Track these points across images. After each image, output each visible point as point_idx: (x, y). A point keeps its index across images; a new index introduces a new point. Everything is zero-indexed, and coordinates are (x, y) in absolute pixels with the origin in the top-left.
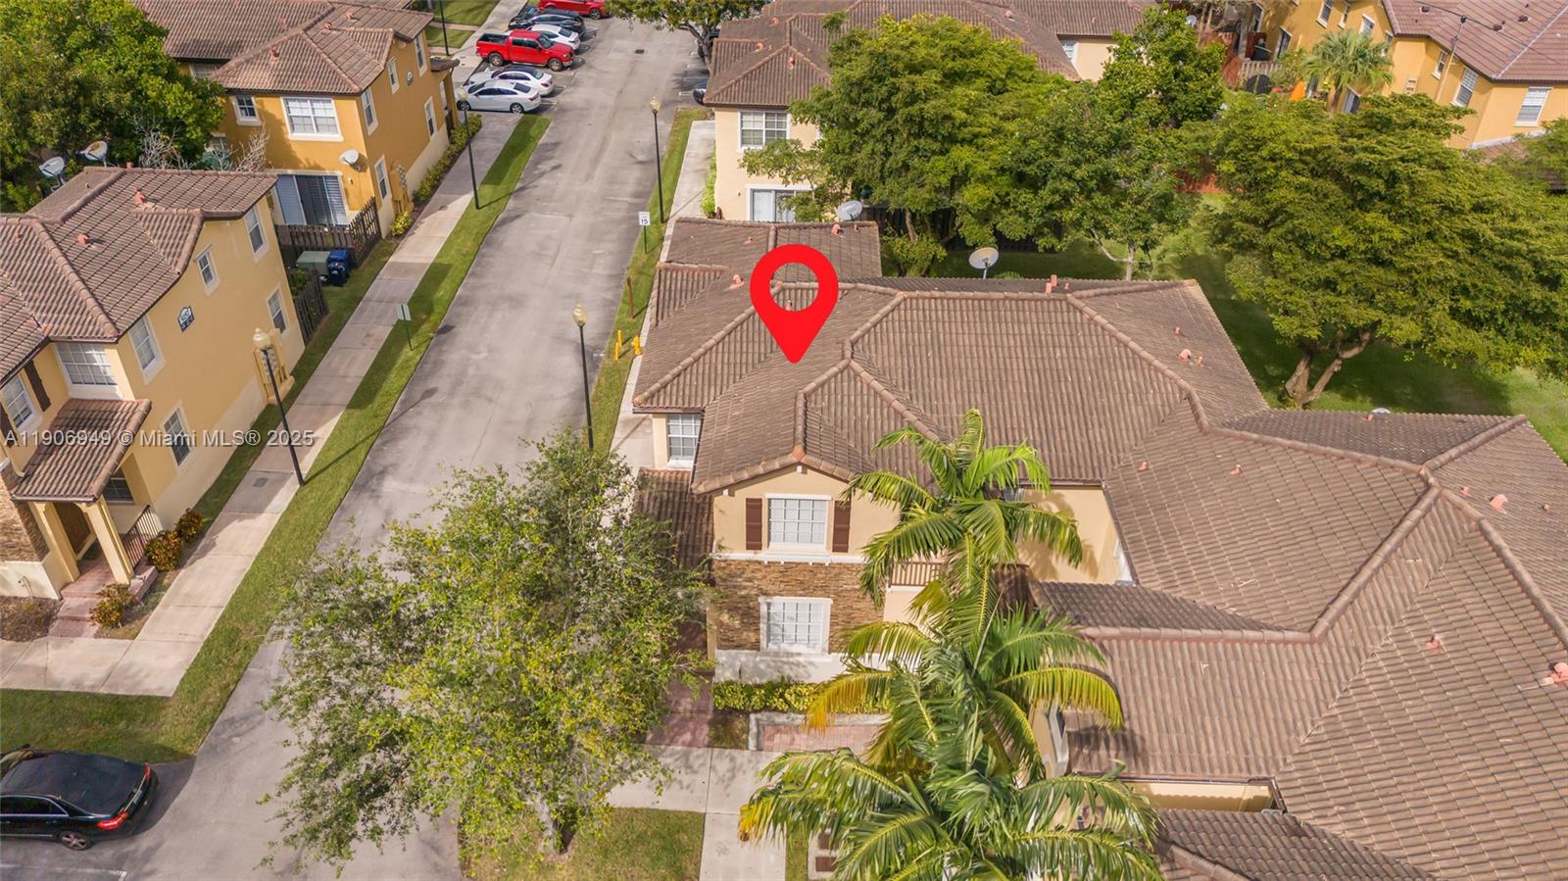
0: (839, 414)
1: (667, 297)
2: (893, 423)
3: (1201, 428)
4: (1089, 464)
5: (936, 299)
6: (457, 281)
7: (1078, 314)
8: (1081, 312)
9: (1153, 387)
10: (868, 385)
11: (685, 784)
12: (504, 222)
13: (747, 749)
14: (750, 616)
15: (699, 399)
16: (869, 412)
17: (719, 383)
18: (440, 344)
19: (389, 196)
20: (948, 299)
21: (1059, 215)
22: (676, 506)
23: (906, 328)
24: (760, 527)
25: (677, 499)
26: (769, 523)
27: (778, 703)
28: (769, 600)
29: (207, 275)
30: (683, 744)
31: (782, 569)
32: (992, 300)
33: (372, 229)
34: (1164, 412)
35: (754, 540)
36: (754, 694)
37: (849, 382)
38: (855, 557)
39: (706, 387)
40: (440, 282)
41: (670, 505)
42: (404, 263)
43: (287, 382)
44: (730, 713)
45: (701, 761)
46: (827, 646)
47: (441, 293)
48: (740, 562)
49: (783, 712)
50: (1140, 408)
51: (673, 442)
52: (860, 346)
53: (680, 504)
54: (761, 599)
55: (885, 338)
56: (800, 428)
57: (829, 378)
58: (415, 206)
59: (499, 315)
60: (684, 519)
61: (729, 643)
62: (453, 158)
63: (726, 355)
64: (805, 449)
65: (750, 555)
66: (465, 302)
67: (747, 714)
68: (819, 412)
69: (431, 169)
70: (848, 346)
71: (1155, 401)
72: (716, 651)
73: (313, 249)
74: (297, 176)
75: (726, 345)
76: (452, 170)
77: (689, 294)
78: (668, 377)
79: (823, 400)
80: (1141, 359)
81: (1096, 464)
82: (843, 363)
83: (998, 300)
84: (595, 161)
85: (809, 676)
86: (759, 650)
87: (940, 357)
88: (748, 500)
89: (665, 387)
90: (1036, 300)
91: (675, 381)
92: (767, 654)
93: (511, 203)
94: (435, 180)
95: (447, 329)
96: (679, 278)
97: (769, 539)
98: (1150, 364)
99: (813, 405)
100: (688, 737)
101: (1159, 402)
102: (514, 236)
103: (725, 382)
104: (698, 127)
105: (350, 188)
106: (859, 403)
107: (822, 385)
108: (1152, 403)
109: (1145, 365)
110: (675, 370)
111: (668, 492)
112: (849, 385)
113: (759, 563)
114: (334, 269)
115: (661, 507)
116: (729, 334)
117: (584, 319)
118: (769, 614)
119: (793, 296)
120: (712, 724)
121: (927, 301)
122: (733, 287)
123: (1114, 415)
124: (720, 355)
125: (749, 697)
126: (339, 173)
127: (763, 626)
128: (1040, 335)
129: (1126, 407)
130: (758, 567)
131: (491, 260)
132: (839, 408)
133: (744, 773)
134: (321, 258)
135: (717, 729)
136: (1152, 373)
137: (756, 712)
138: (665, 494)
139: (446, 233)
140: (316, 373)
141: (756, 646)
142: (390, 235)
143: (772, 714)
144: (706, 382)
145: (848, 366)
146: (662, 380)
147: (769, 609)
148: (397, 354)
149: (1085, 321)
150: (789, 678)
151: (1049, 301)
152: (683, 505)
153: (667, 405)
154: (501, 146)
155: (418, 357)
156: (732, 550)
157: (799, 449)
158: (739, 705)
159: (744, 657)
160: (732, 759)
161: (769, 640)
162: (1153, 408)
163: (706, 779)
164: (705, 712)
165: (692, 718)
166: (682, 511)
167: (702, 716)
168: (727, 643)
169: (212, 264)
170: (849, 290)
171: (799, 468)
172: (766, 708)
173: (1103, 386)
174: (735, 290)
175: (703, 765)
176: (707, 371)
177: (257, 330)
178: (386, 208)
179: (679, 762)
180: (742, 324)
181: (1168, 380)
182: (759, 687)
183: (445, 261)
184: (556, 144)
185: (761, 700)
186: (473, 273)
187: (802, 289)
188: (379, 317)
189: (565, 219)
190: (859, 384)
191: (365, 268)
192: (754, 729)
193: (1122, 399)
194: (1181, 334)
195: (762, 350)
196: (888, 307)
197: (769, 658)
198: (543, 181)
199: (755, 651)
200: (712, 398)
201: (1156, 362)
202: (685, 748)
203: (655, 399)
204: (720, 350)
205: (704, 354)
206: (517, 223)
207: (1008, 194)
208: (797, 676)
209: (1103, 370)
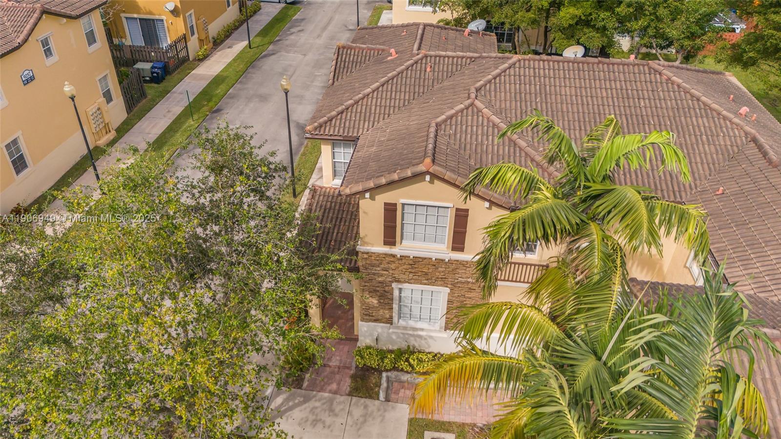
0: (463, 140)
1: (342, 66)
2: (507, 148)
3: (770, 162)
4: (671, 188)
5: (544, 61)
6: (230, 85)
7: (658, 76)
8: (660, 74)
9: (722, 131)
10: (488, 118)
11: (327, 424)
12: (265, 56)
13: (378, 399)
14: (385, 298)
15: (356, 130)
16: (487, 139)
17: (372, 119)
18: (212, 118)
19: (196, 35)
20: (554, 62)
21: (629, 25)
22: (336, 212)
23: (520, 80)
24: (395, 227)
25: (337, 207)
26: (403, 225)
27: (403, 365)
28: (400, 286)
29: (48, 52)
30: (330, 392)
31: (411, 262)
32: (588, 63)
33: (182, 54)
34: (733, 151)
35: (390, 237)
36: (386, 357)
37: (473, 116)
38: (470, 255)
39: (362, 122)
40: (220, 85)
41: (332, 211)
42: (200, 75)
43: (110, 134)
44: (368, 370)
45: (342, 407)
46: (444, 325)
47: (219, 91)
48: (379, 255)
49: (407, 372)
50: (712, 147)
51: (337, 164)
52: (483, 93)
53: (339, 211)
54: (394, 285)
55: (502, 88)
56: (431, 146)
57: (457, 113)
58: (214, 45)
59: (252, 105)
60: (340, 222)
61: (369, 316)
62: (241, 23)
63: (379, 100)
64: (433, 161)
65: (386, 249)
66: (232, 97)
67: (380, 372)
68: (448, 138)
69: (226, 26)
70: (473, 90)
71: (725, 141)
72: (360, 323)
73: (144, 61)
74: (140, 19)
75: (380, 93)
76: (239, 29)
77: (358, 64)
78: (334, 113)
79: (451, 129)
80: (711, 109)
81: (676, 188)
82: (469, 101)
83: (593, 64)
84: (324, 28)
85: (429, 347)
86: (392, 324)
87: (546, 103)
88: (386, 204)
89: (331, 120)
90: (624, 65)
91: (339, 117)
92: (398, 328)
93: (271, 47)
94: (228, 33)
95: (218, 111)
96: (352, 53)
97: (402, 238)
98: (719, 114)
99: (442, 132)
100: (334, 386)
101: (729, 143)
102: (268, 64)
103: (377, 119)
104: (387, 13)
105: (171, 27)
106: (480, 132)
107: (451, 117)
108: (722, 143)
109: (715, 114)
110: (340, 109)
111: (331, 202)
112: (472, 119)
113: (394, 256)
114: (154, 73)
115: (324, 212)
116: (383, 85)
117: (288, 88)
118: (400, 297)
119: (433, 61)
120: (354, 377)
121: (537, 62)
122: (389, 58)
123: (691, 151)
124: (374, 101)
125: (382, 359)
126: (164, 17)
127: (395, 306)
128: (627, 90)
129: (701, 146)
130: (392, 259)
131: (254, 75)
132: (464, 136)
133: (374, 418)
134: (147, 66)
135: (357, 381)
136: (722, 121)
137: (387, 371)
138: (329, 204)
139: (229, 60)
140: (132, 130)
141: (390, 321)
142: (195, 60)
143: (399, 373)
144: (362, 118)
145: (472, 104)
146: (328, 115)
147: (400, 293)
148: (184, 123)
149: (664, 81)
150: (414, 347)
151: (634, 65)
152: (341, 212)
153: (331, 133)
154: (270, 19)
155: (197, 125)
156: (373, 245)
157: (428, 160)
158: (374, 364)
159: (379, 328)
160: (366, 407)
161: (400, 317)
162: (723, 147)
163: (344, 421)
164: (349, 368)
165: (338, 372)
166: (340, 216)
167: (347, 371)
168: (368, 317)
169: (52, 45)
170: (476, 58)
171: (428, 178)
172: (395, 369)
173: (680, 129)
174: (392, 60)
175: (343, 410)
176: (364, 111)
177: (66, 83)
178: (193, 43)
179: (325, 406)
180: (393, 79)
181: (735, 126)
182: (391, 352)
183: (225, 74)
184: (303, 20)
185: (391, 362)
186: (240, 82)
187: (440, 57)
188: (178, 102)
189: (301, 57)
190: (481, 118)
191: (175, 76)
192: (384, 384)
193: (697, 140)
194: (733, 100)
195: (407, 98)
196: (506, 65)
197: (399, 331)
198: (292, 37)
199: (389, 325)
200: (365, 130)
201: (725, 113)
202: (331, 395)
203: (323, 128)
204: (375, 96)
205: (363, 99)
206: (273, 57)
207: (591, 14)
208: (419, 346)
209: (680, 117)
